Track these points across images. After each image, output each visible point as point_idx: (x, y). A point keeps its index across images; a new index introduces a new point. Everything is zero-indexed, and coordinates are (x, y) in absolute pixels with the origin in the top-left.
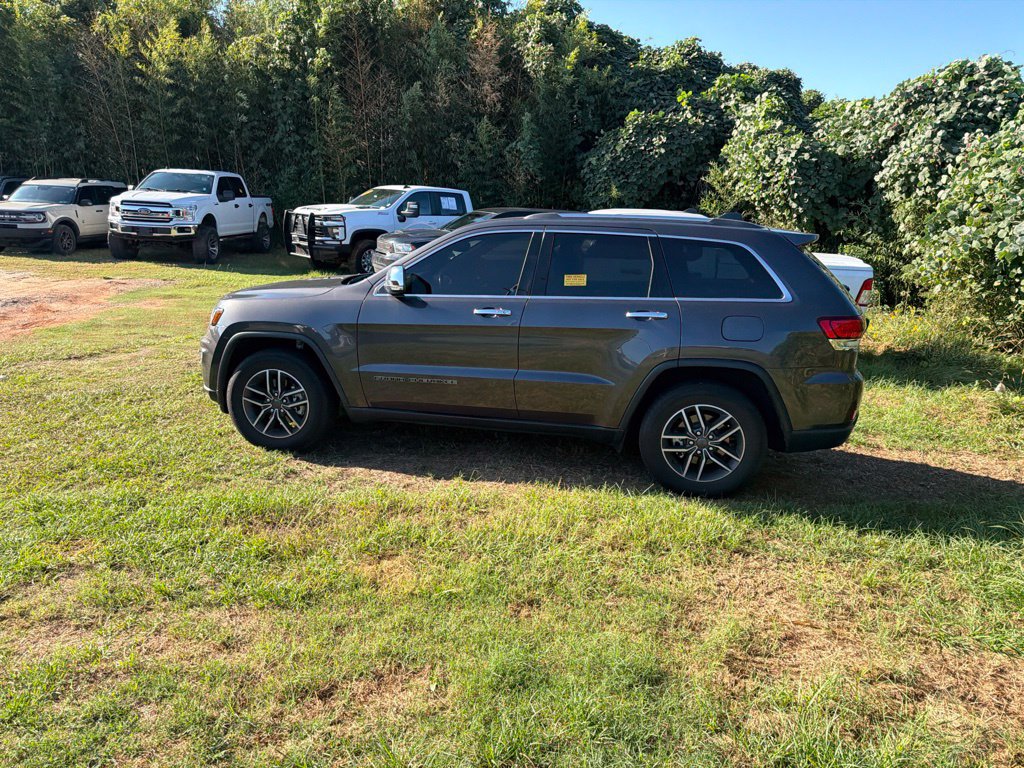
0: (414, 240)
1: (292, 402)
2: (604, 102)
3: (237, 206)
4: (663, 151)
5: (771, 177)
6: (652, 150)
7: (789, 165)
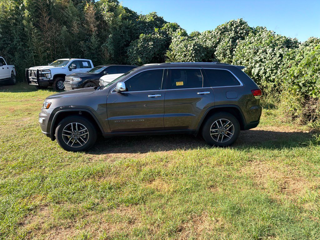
0: (80, 76)
1: (82, 134)
2: (131, 31)
3: (3, 68)
4: (152, 46)
5: (187, 54)
6: (149, 46)
7: (192, 50)
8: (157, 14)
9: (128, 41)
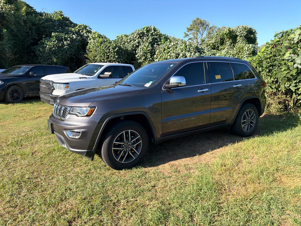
4: (68, 47)
8: (63, 14)
9: (35, 39)
